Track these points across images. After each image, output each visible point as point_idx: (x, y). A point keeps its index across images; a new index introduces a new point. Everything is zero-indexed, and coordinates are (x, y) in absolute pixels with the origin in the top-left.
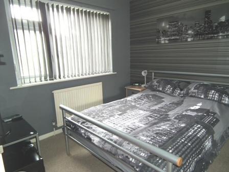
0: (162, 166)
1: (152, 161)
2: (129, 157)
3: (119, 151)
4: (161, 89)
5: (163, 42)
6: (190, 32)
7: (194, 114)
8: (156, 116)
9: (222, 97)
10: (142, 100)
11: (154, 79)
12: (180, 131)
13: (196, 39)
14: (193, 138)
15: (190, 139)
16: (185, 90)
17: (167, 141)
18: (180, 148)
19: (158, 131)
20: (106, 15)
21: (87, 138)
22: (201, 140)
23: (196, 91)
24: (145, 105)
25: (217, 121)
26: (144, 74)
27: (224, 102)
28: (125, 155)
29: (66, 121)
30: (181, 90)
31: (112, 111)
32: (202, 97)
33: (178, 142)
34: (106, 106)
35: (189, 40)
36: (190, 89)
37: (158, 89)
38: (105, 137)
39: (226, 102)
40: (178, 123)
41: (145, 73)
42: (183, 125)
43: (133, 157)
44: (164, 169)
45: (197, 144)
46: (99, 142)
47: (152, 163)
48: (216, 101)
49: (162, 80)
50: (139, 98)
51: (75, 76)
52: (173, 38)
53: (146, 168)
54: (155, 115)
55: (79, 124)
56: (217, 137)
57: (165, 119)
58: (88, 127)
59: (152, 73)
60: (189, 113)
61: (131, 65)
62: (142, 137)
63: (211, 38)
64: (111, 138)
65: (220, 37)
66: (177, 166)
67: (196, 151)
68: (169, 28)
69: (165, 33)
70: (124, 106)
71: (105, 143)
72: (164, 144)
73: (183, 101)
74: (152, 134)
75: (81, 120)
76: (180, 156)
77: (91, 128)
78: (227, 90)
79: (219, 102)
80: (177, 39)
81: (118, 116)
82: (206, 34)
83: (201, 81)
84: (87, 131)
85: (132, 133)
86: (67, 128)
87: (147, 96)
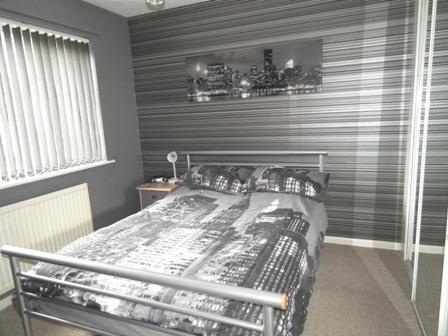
0: (252, 319)
1: (234, 315)
2: (190, 318)
3: (167, 313)
4: (208, 184)
5: (200, 99)
6: (244, 83)
7: (272, 220)
8: (215, 235)
9: (305, 186)
10: (179, 208)
11: (192, 166)
12: (263, 251)
13: (254, 94)
14: (284, 259)
15: (280, 262)
16: (249, 181)
17: (248, 274)
18: (271, 280)
19: (227, 261)
20: (83, 43)
21: (88, 306)
22: (295, 259)
23: (266, 181)
24: (187, 219)
25: (307, 225)
26: (172, 158)
27: (308, 194)
28: (182, 317)
29: (23, 281)
30: (243, 182)
31: (128, 240)
32: (277, 189)
33: (266, 271)
34: (110, 231)
35: (244, 96)
36: (256, 179)
37: (202, 184)
38: (131, 293)
39: (312, 194)
40: (254, 239)
41: (173, 156)
42: (263, 241)
43: (197, 317)
44: (258, 322)
45: (292, 267)
46: (120, 307)
47: (236, 318)
48: (297, 194)
49: (207, 167)
50: (172, 206)
51: (22, 176)
52: (217, 92)
53: (227, 330)
54: (213, 232)
55: (62, 281)
56: (311, 250)
57: (232, 237)
58: (86, 283)
59: (186, 155)
60: (265, 219)
61: (142, 144)
62: (205, 277)
63: (277, 94)
64: (146, 292)
65: (290, 92)
66: (281, 310)
67: (292, 279)
68: (209, 75)
69: (202, 83)
70: (147, 226)
71: (134, 306)
72: (245, 280)
73: (248, 201)
74: (220, 267)
75: (65, 271)
76: (282, 292)
77: (95, 282)
78: (309, 175)
79: (302, 194)
80: (225, 94)
81: (145, 247)
82: (270, 87)
83: (269, 164)
84: (85, 291)
85: (183, 274)
86: (26, 296)
87: (186, 200)
